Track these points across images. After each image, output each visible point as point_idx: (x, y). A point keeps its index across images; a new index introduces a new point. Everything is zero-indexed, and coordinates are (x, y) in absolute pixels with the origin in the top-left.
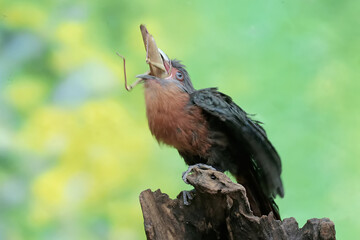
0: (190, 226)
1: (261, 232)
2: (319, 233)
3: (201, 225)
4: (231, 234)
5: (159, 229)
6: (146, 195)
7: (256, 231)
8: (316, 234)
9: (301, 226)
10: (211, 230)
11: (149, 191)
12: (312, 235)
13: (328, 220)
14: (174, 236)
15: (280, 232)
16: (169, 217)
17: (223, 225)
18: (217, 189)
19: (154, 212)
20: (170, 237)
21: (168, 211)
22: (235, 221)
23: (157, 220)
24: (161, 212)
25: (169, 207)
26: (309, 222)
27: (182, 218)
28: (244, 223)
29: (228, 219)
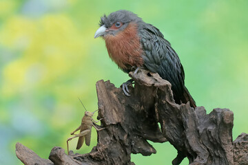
0: (129, 107)
1: (180, 115)
2: (222, 118)
3: (136, 107)
4: (157, 115)
5: (107, 108)
6: (100, 84)
7: (176, 114)
8: (219, 119)
9: (208, 113)
10: (143, 111)
11: (102, 80)
12: (216, 120)
13: (228, 110)
14: (117, 113)
15: (194, 116)
16: (114, 100)
17: (152, 109)
18: (152, 83)
19: (105, 96)
20: (115, 114)
21: (115, 96)
22: (161, 106)
23: (106, 101)
24: (109, 96)
25: (115, 93)
26: (214, 110)
27: (123, 101)
28: (168, 108)
29: (156, 104)
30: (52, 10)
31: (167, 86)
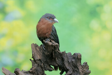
0: (43, 53)
1: (62, 56)
2: (77, 57)
3: (46, 53)
4: (54, 56)
5: (36, 54)
6: (33, 45)
7: (61, 55)
8: (76, 57)
9: (72, 55)
10: (49, 55)
11: (33, 44)
12: (75, 57)
13: (79, 53)
14: (39, 55)
15: (67, 56)
16: (38, 51)
17: (52, 54)
18: (51, 44)
19: (34, 49)
20: (38, 56)
21: (38, 49)
22: (55, 53)
23: (35, 51)
24: (36, 49)
25: (38, 48)
26: (74, 54)
27: (41, 51)
28: (58, 53)
29: (53, 52)
30: (16, 19)
31: (57, 45)
